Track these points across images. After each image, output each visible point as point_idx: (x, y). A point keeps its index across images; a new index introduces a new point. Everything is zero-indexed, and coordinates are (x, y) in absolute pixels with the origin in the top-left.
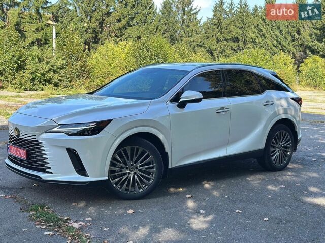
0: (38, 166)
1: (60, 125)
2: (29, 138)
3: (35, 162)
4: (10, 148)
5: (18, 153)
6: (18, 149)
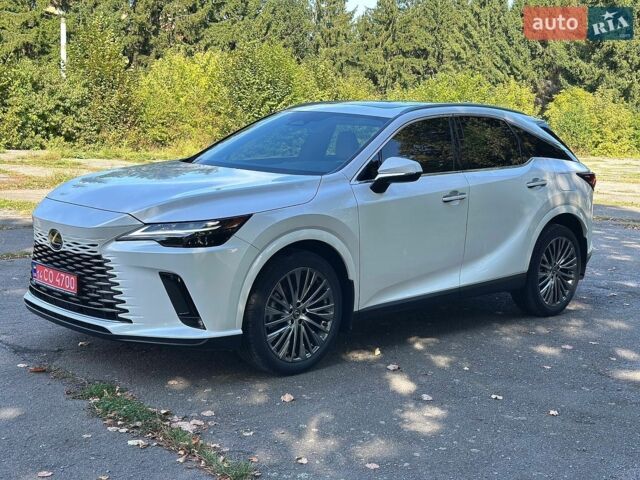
0: (101, 307)
1: (146, 224)
2: (82, 251)
3: (95, 299)
4: (38, 272)
5: (57, 280)
6: (59, 274)
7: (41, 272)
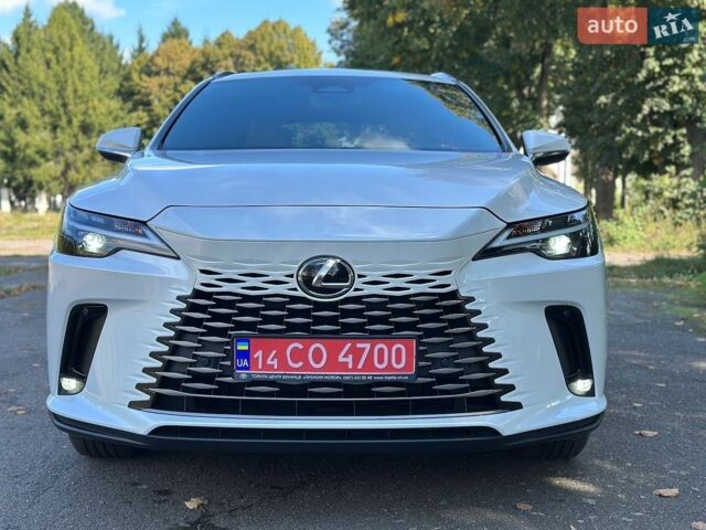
0: (466, 390)
2: (415, 289)
3: (452, 378)
4: (259, 354)
5: (341, 359)
6: (349, 345)
7: (274, 352)
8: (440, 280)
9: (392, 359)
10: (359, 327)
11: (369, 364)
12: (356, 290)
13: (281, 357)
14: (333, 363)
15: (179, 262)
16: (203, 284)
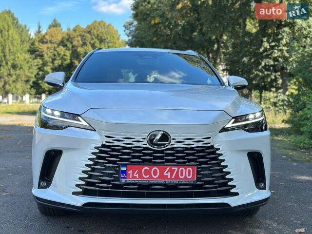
1: (233, 118)
4: (130, 172)
5: (165, 174)
6: (168, 168)
7: (137, 171)
8: (206, 141)
9: (186, 174)
10: (172, 161)
11: (177, 176)
12: (172, 145)
13: (140, 173)
14: (162, 176)
15: (96, 132)
16: (106, 142)
